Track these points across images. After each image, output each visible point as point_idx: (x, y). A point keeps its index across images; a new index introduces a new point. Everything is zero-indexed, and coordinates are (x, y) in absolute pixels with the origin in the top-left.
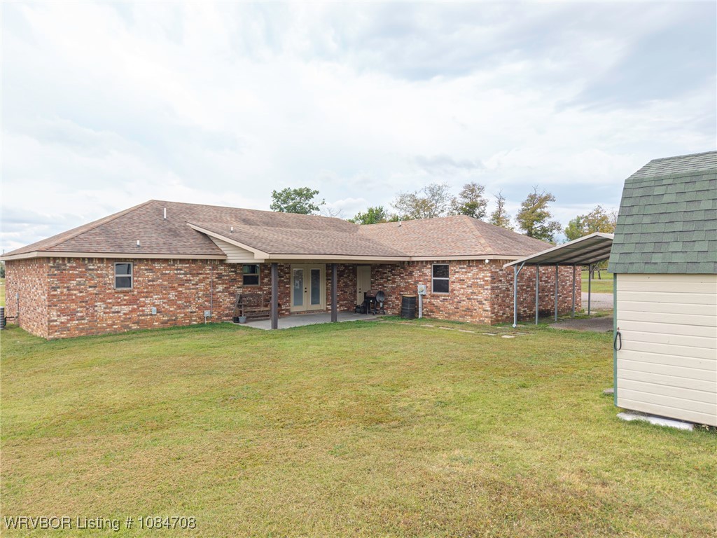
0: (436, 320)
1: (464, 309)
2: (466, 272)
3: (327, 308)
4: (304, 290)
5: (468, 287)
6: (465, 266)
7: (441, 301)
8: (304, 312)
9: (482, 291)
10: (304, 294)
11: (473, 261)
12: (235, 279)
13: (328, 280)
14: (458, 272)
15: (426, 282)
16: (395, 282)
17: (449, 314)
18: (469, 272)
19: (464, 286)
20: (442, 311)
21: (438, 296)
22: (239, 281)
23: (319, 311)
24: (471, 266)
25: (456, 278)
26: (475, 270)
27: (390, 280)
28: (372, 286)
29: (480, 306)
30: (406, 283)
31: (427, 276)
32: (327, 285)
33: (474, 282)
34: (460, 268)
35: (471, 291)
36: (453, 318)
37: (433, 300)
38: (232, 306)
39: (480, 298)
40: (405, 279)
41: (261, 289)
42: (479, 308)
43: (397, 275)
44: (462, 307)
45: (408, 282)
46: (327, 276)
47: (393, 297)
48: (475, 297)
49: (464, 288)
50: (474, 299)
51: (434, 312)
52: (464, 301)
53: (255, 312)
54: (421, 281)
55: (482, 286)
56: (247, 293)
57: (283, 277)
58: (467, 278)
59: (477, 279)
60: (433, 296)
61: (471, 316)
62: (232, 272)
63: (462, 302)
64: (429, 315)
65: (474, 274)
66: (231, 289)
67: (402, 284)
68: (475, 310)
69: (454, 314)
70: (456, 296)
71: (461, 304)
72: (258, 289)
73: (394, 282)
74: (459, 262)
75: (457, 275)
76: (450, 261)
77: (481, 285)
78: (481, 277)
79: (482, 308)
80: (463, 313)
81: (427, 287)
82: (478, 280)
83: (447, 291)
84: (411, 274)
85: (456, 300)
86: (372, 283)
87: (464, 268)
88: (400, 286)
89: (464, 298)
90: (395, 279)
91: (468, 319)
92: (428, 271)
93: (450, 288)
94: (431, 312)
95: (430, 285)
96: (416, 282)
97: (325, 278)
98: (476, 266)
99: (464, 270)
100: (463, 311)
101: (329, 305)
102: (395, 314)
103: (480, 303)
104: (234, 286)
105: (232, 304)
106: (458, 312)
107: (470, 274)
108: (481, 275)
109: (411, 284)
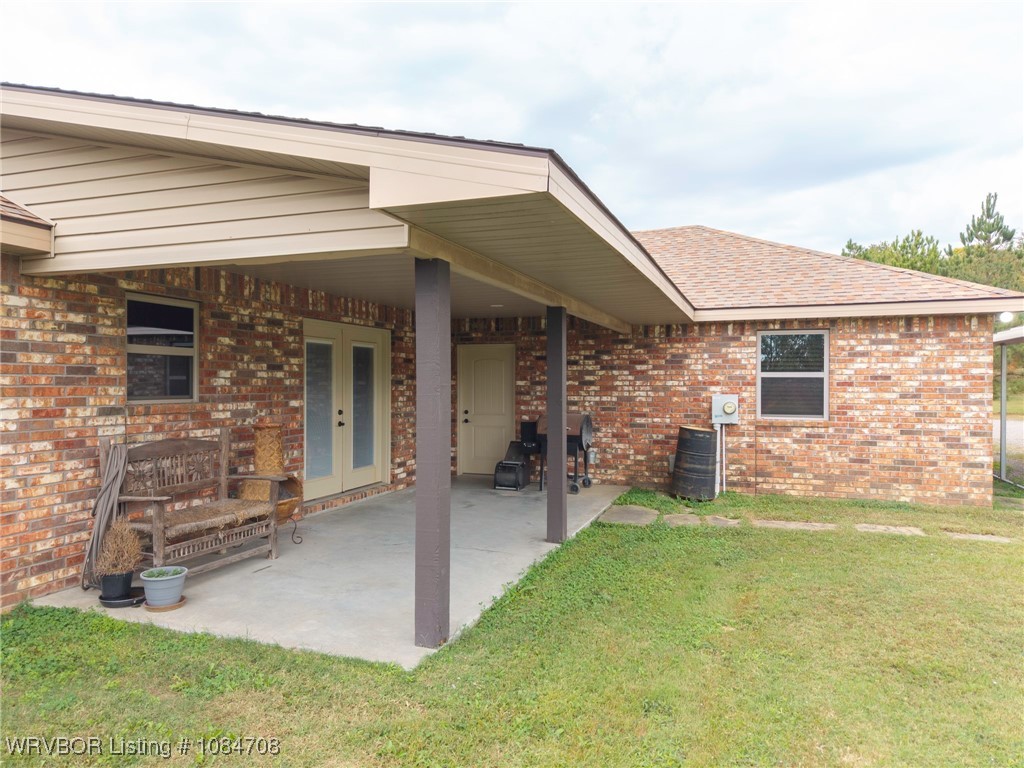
0: (777, 499)
1: (888, 462)
2: (897, 354)
3: (394, 476)
4: (336, 418)
5: (903, 396)
6: (894, 336)
7: (796, 441)
8: (336, 496)
9: (959, 409)
10: (335, 430)
11: (923, 318)
12: (91, 370)
13: (397, 383)
14: (863, 354)
15: (736, 384)
16: (615, 388)
17: (828, 478)
18: (911, 354)
19: (887, 396)
20: (801, 470)
21: (786, 428)
22: (111, 381)
23: (375, 487)
24: (918, 335)
25: (857, 372)
26: (932, 346)
27: (592, 383)
28: (518, 403)
29: (954, 452)
30: (655, 389)
31: (744, 367)
32: (394, 399)
33: (926, 383)
34: (873, 342)
35: (917, 408)
36: (843, 490)
37: (763, 440)
38: (74, 511)
39: (950, 427)
40: (653, 378)
41: (204, 419)
42: (949, 459)
43: (620, 368)
44: (882, 456)
45: (665, 388)
46: (393, 371)
47: (605, 434)
48: (935, 426)
49: (889, 402)
50: (928, 433)
51: (770, 475)
52: (888, 438)
53: (211, 530)
54: (718, 383)
55: (955, 394)
56: (147, 437)
57: (279, 368)
58: (901, 372)
59: (940, 372)
60: (767, 427)
61: (918, 482)
62: (73, 328)
63: (881, 443)
64: (748, 485)
65: (928, 359)
66: (72, 421)
67: (641, 395)
68: (934, 464)
69: (849, 477)
70: (854, 425)
71: (877, 449)
72: (194, 416)
73: (608, 389)
74: (870, 322)
75: (860, 364)
76: (833, 321)
77: (957, 390)
78: (956, 366)
79: (959, 458)
80: (885, 474)
81: (741, 401)
82: (944, 377)
83: (820, 413)
84: (677, 363)
85: (855, 437)
86: (519, 392)
87: (889, 342)
88: (630, 399)
89: (888, 432)
90: (615, 378)
91: (906, 493)
92: (748, 355)
93: (829, 401)
94: (757, 475)
95: (754, 394)
96: (697, 387)
97: (390, 377)
98: (938, 335)
99: (888, 348)
100: (883, 468)
101: (400, 465)
102: (614, 483)
103: (953, 442)
104: (82, 403)
105: (73, 497)
106: (863, 473)
107: (910, 359)
108: (957, 361)
109: (675, 394)
